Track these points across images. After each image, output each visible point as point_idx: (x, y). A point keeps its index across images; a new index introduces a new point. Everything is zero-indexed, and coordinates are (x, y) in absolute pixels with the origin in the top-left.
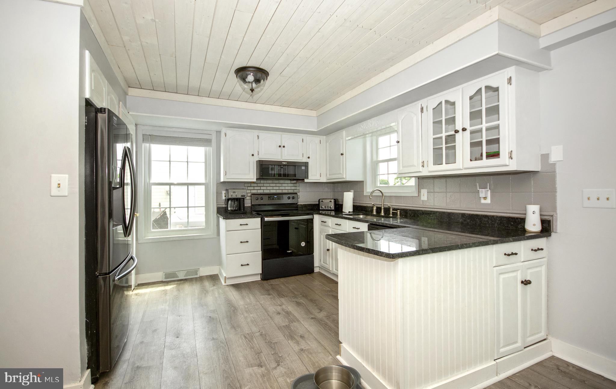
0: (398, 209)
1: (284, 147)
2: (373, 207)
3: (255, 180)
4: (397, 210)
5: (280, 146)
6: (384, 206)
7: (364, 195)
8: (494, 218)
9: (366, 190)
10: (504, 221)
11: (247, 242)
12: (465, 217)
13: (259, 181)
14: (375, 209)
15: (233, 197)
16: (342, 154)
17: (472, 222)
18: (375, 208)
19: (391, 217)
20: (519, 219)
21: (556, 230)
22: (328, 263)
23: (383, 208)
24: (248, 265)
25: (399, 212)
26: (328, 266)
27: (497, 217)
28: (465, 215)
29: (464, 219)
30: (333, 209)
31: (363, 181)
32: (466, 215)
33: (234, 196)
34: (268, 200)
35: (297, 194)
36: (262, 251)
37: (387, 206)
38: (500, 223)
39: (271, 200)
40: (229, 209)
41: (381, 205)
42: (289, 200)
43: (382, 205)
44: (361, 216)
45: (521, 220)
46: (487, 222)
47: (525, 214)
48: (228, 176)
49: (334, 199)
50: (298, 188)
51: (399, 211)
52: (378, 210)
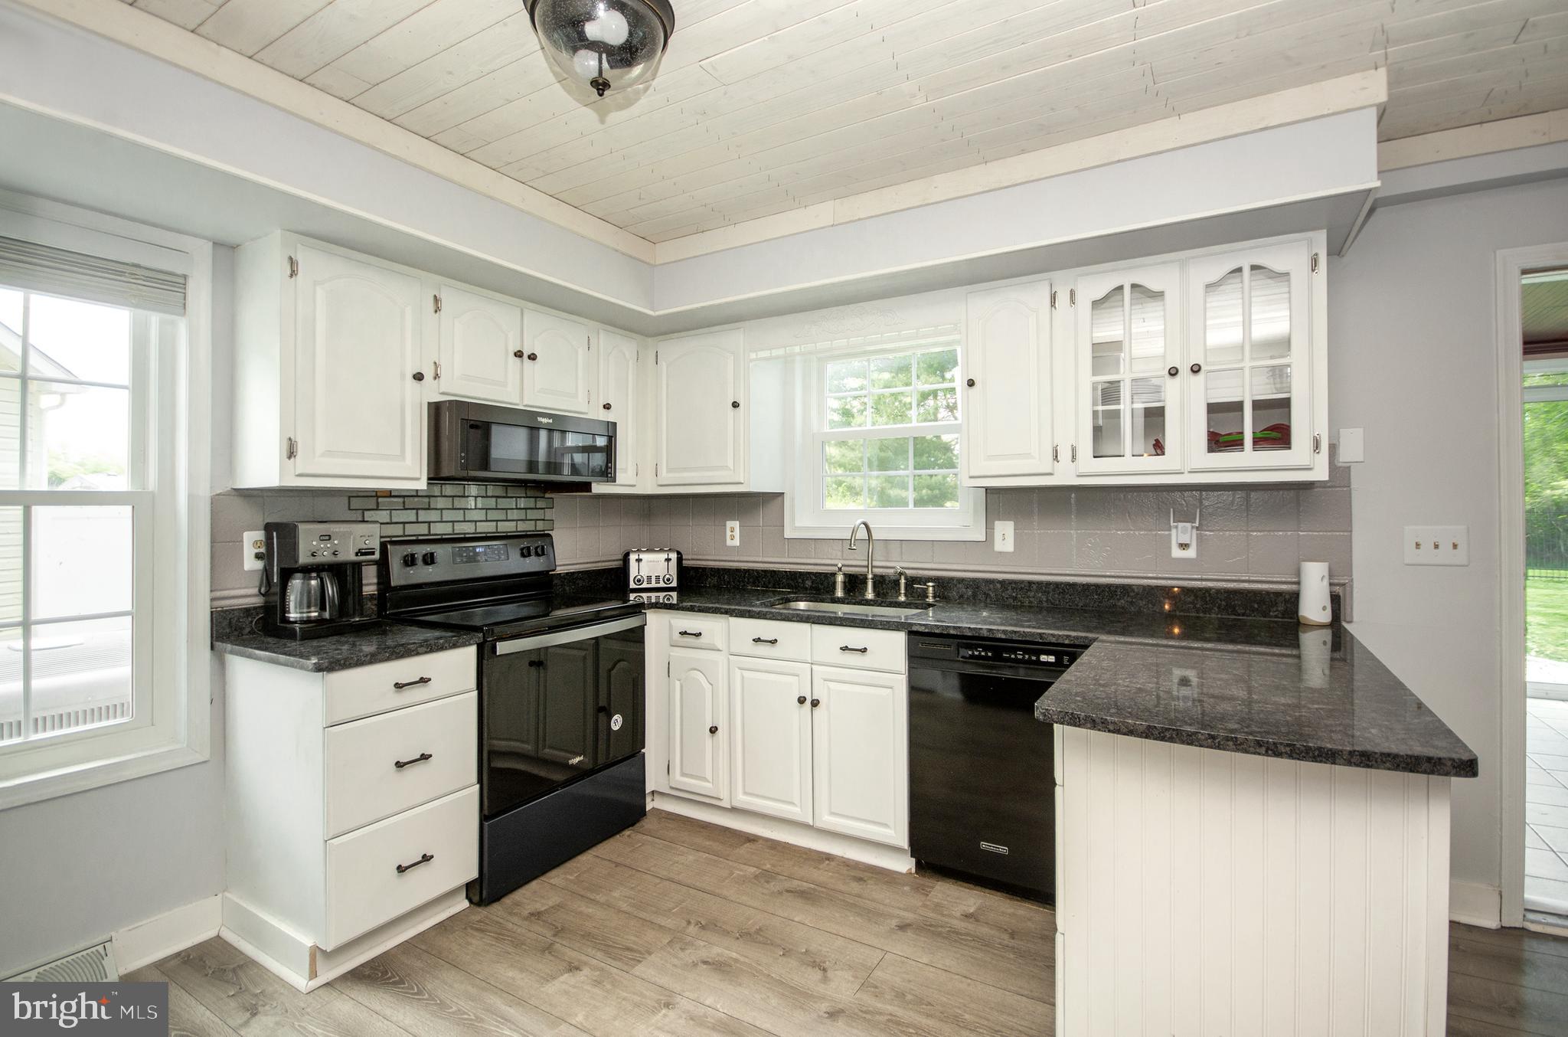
0: (930, 579)
1: (532, 357)
2: (834, 574)
3: (422, 485)
4: (924, 580)
5: (519, 354)
6: (875, 570)
7: (785, 537)
8: (1210, 594)
9: (793, 520)
10: (1236, 602)
11: (425, 757)
12: (1132, 594)
13: (436, 490)
14: (840, 580)
15: (319, 559)
16: (735, 405)
17: (1150, 606)
18: (840, 578)
19: (930, 605)
20: (1272, 595)
21: (1352, 617)
22: (709, 776)
23: (870, 576)
24: (426, 858)
25: (931, 588)
26: (709, 785)
27: (1219, 591)
28: (1133, 591)
29: (1129, 599)
30: (674, 584)
31: (783, 493)
32: (1136, 590)
33: (325, 556)
34: (454, 562)
35: (549, 536)
36: (480, 781)
37: (892, 571)
38: (1227, 605)
39: (462, 562)
40: (293, 615)
41: (865, 570)
42: (527, 560)
43: (868, 567)
44: (802, 605)
45: (1277, 597)
46: (1192, 606)
47: (1298, 583)
48: (301, 463)
49: (679, 553)
50: (549, 514)
51: (930, 584)
52: (854, 583)
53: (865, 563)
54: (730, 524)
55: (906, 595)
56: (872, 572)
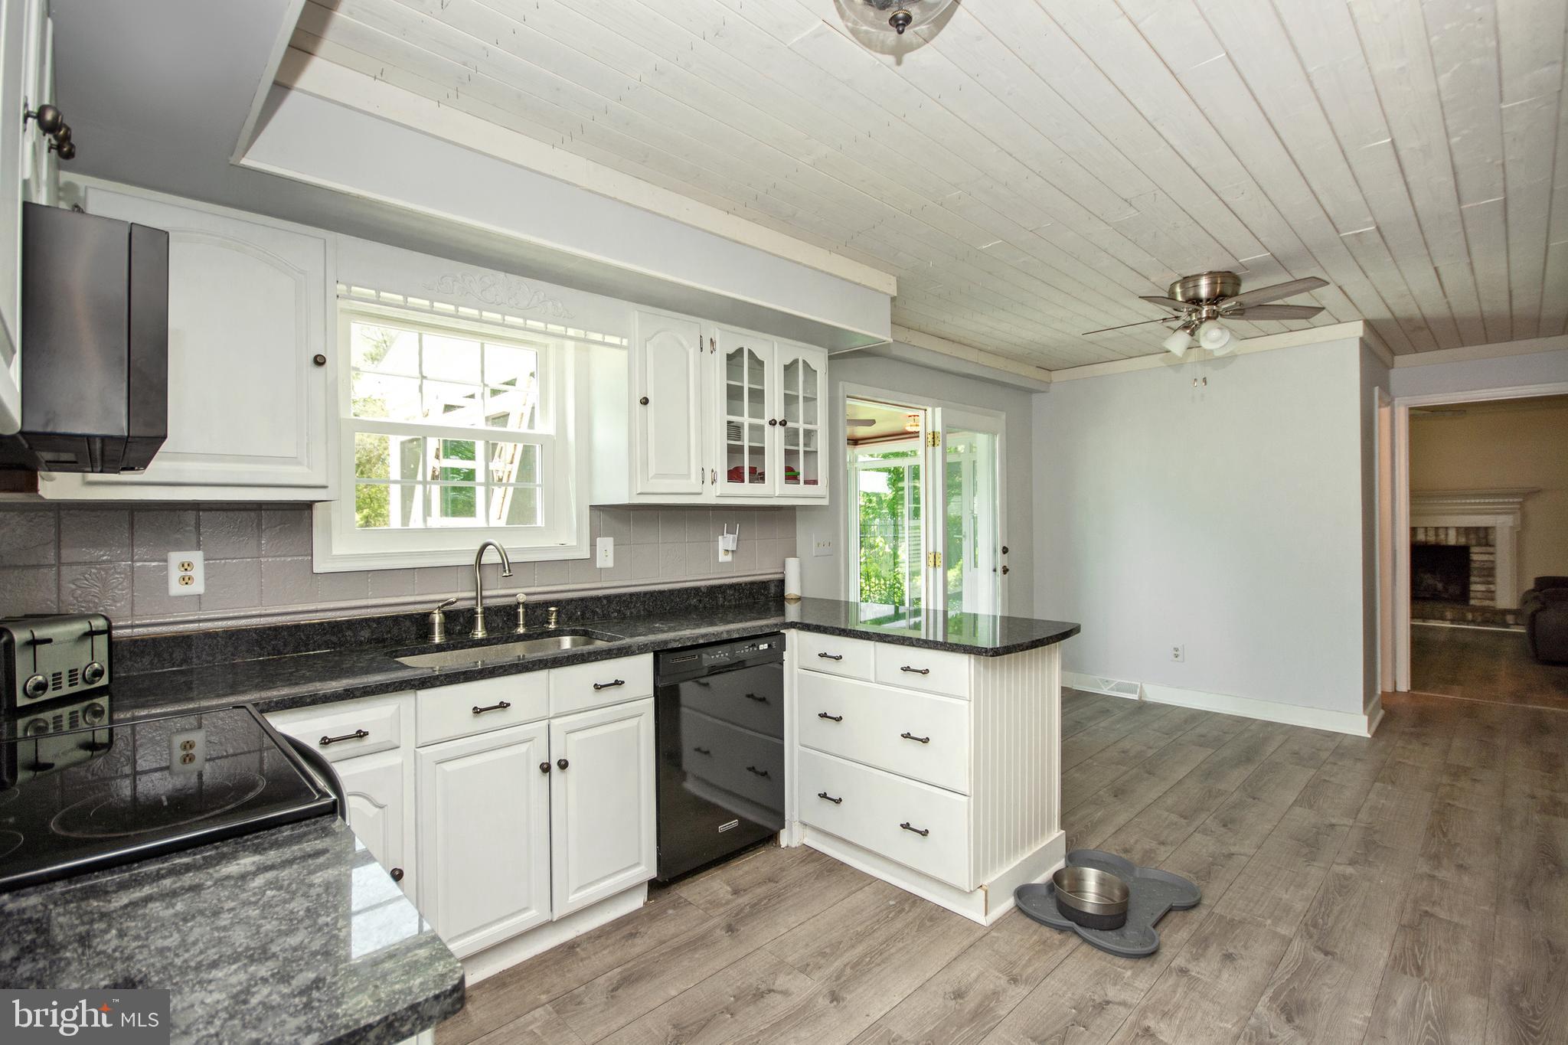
6: (487, 601)
7: (316, 571)
9: (329, 546)
14: (438, 621)
16: (319, 361)
23: (479, 610)
25: (555, 613)
41: (474, 602)
43: (477, 598)
51: (553, 609)
52: (458, 623)
53: (473, 594)
54: (176, 558)
55: (525, 625)
56: (481, 604)
